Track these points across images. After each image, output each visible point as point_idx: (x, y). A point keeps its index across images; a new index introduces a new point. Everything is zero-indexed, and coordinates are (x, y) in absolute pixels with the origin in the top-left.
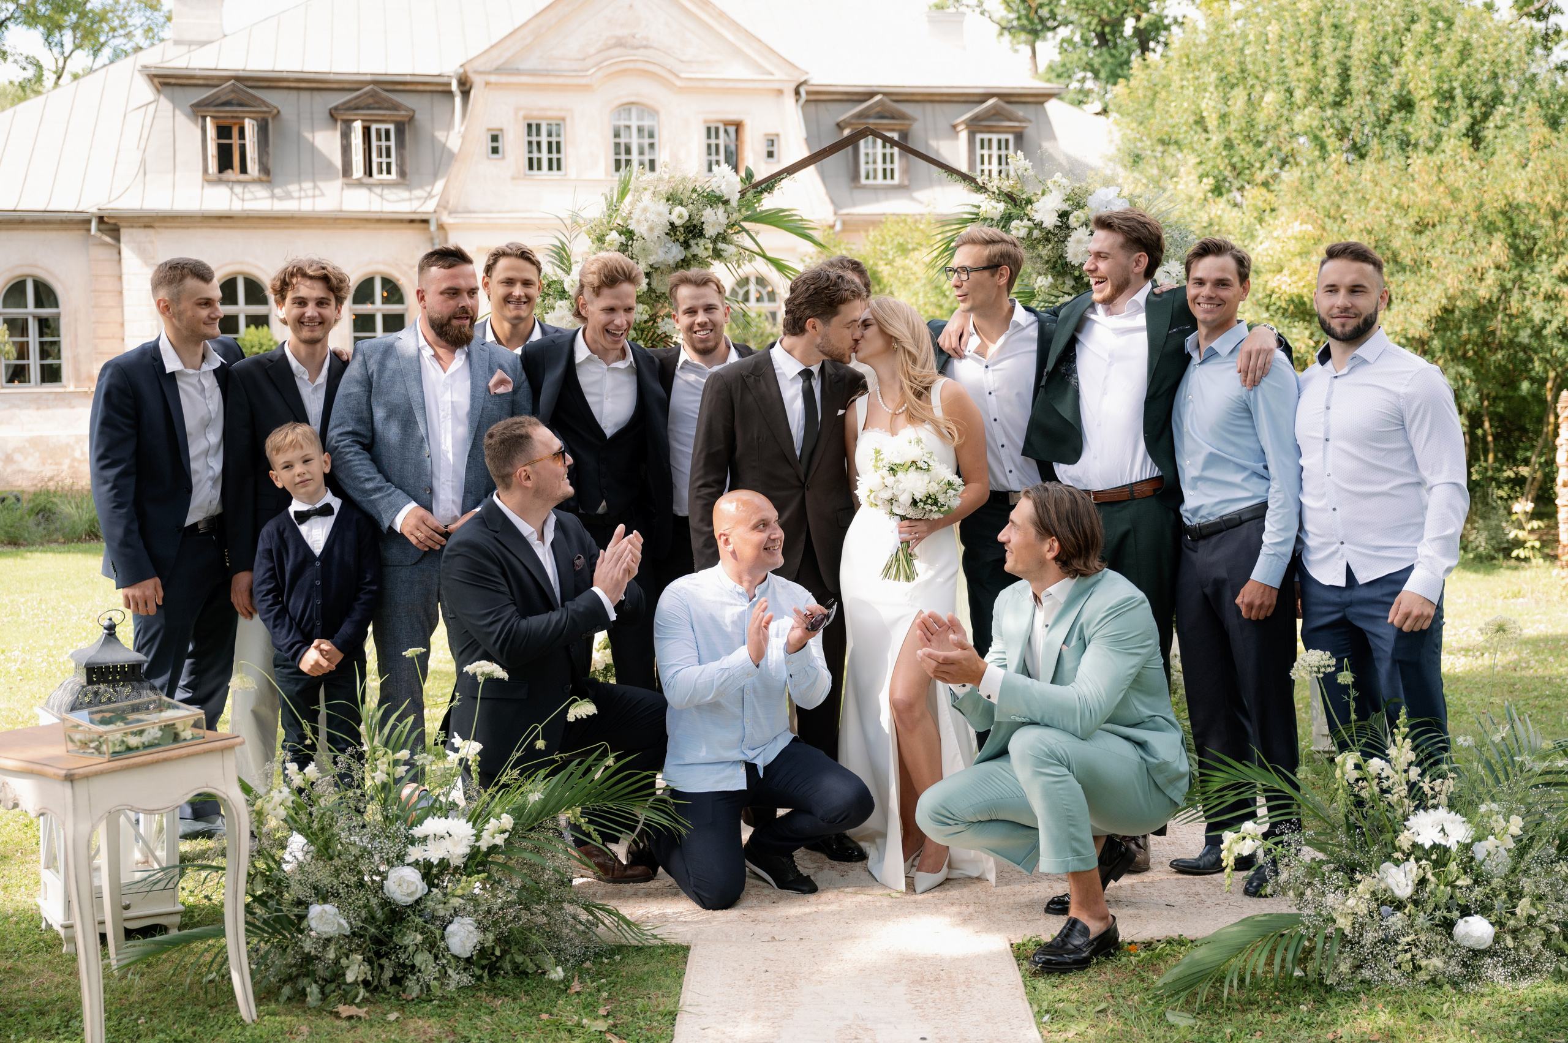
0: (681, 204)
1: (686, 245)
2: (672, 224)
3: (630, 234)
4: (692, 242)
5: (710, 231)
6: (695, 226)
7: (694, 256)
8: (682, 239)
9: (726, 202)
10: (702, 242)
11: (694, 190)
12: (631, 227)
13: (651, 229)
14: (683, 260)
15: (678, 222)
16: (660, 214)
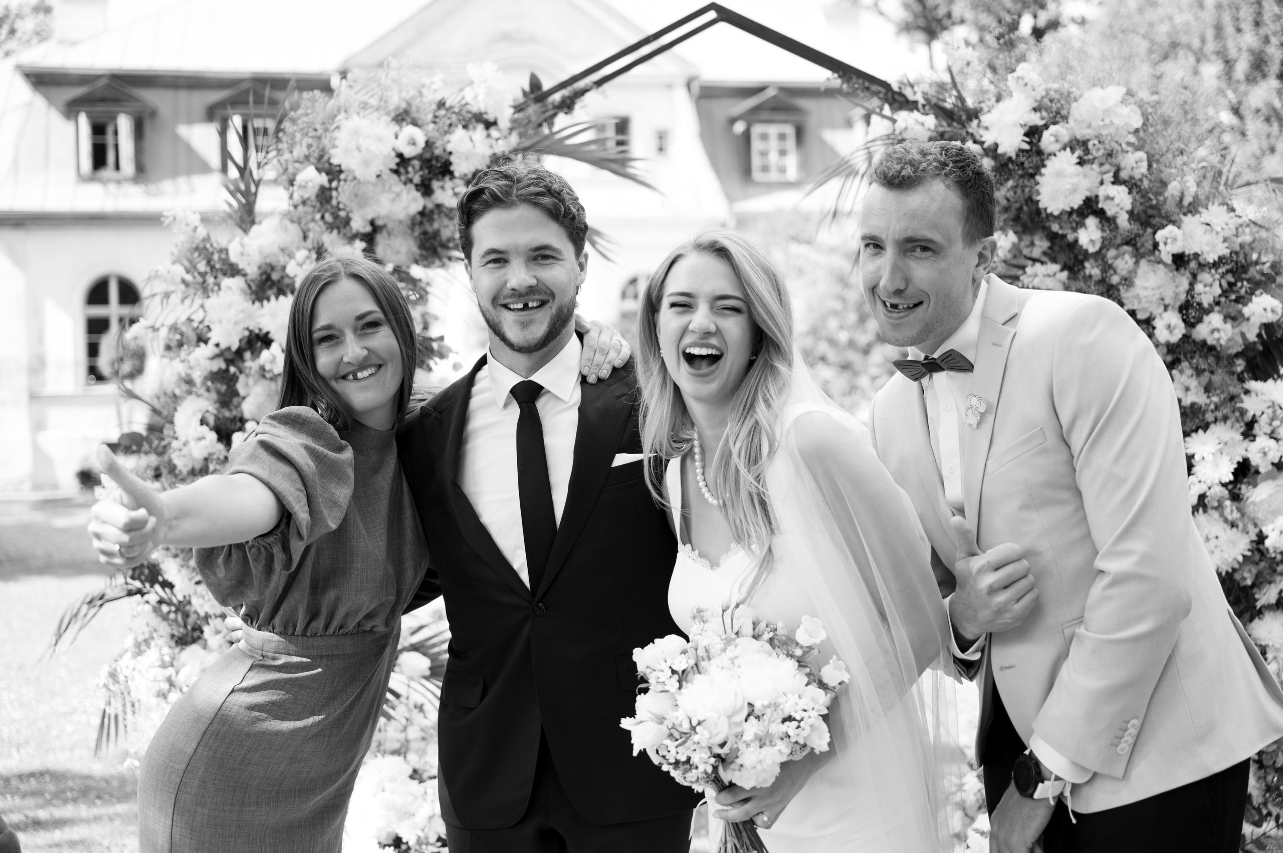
0: (415, 123)
1: (425, 189)
2: (400, 155)
3: (334, 172)
4: (435, 184)
5: (461, 167)
6: (437, 158)
7: (439, 206)
8: (417, 179)
9: (489, 125)
10: (448, 184)
11: (441, 104)
12: (334, 161)
13: (366, 163)
14: (422, 213)
15: (409, 152)
16: (379, 139)
